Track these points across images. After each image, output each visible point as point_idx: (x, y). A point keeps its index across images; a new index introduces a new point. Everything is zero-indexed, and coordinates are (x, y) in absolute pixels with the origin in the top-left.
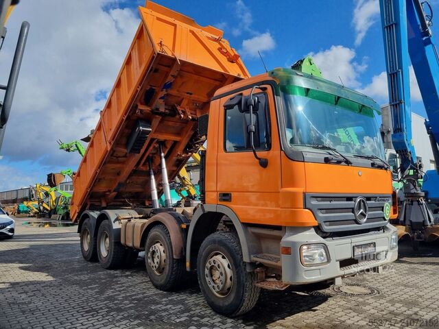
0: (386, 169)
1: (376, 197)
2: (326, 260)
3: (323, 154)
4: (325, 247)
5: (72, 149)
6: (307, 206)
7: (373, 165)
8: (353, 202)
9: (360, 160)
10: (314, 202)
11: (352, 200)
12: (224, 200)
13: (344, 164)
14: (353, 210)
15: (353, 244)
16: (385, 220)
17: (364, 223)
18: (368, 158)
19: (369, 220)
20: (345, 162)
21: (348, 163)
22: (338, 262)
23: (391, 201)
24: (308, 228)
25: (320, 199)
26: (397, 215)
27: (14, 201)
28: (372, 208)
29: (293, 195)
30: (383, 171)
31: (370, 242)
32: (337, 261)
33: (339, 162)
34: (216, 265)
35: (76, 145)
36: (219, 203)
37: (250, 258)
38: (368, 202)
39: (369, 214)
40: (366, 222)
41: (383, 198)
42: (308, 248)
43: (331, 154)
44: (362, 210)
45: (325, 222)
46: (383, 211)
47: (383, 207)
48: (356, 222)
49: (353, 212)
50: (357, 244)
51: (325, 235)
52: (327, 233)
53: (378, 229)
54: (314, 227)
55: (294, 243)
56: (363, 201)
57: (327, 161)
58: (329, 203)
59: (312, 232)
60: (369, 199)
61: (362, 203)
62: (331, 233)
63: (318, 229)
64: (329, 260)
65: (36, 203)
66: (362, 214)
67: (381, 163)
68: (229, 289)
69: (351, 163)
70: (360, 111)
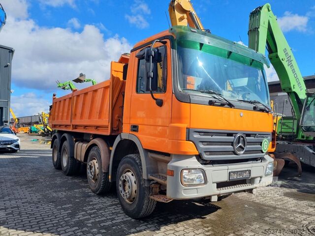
0: (267, 112)
1: (256, 134)
2: (203, 182)
3: (208, 97)
4: (204, 172)
5: (66, 88)
6: (190, 139)
7: (255, 109)
8: (233, 137)
9: (243, 104)
10: (196, 136)
11: (232, 136)
12: (134, 131)
13: (228, 106)
14: (232, 143)
15: (230, 171)
16: (263, 152)
17: (242, 155)
18: (251, 102)
19: (247, 152)
20: (228, 105)
21: (231, 105)
22: (216, 184)
23: (270, 138)
24: (190, 156)
25: (203, 133)
26: (275, 149)
27: (30, 124)
28: (250, 143)
29: (179, 129)
30: (265, 114)
31: (246, 169)
32: (213, 183)
33: (222, 105)
34: (126, 180)
35: (69, 85)
36: (131, 132)
37: (147, 176)
38: (247, 138)
39: (248, 147)
40: (244, 154)
41: (263, 135)
42: (189, 172)
43: (215, 98)
44: (240, 144)
45: (205, 152)
46: (261, 145)
47: (261, 143)
48: (234, 153)
49: (232, 145)
50: (233, 170)
51: (205, 162)
52: (206, 161)
53: (256, 159)
54: (196, 156)
55: (177, 168)
56: (242, 137)
57: (211, 103)
58: (210, 137)
59: (194, 159)
60: (248, 135)
61: (241, 139)
62: (211, 161)
63: (199, 157)
64: (206, 182)
65: (42, 126)
66: (240, 147)
67: (263, 107)
68: (134, 198)
69: (234, 106)
70: (251, 64)
